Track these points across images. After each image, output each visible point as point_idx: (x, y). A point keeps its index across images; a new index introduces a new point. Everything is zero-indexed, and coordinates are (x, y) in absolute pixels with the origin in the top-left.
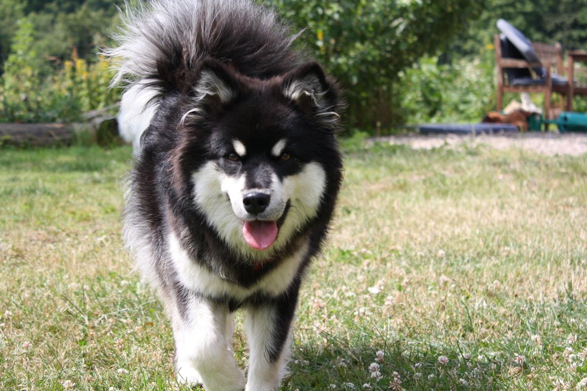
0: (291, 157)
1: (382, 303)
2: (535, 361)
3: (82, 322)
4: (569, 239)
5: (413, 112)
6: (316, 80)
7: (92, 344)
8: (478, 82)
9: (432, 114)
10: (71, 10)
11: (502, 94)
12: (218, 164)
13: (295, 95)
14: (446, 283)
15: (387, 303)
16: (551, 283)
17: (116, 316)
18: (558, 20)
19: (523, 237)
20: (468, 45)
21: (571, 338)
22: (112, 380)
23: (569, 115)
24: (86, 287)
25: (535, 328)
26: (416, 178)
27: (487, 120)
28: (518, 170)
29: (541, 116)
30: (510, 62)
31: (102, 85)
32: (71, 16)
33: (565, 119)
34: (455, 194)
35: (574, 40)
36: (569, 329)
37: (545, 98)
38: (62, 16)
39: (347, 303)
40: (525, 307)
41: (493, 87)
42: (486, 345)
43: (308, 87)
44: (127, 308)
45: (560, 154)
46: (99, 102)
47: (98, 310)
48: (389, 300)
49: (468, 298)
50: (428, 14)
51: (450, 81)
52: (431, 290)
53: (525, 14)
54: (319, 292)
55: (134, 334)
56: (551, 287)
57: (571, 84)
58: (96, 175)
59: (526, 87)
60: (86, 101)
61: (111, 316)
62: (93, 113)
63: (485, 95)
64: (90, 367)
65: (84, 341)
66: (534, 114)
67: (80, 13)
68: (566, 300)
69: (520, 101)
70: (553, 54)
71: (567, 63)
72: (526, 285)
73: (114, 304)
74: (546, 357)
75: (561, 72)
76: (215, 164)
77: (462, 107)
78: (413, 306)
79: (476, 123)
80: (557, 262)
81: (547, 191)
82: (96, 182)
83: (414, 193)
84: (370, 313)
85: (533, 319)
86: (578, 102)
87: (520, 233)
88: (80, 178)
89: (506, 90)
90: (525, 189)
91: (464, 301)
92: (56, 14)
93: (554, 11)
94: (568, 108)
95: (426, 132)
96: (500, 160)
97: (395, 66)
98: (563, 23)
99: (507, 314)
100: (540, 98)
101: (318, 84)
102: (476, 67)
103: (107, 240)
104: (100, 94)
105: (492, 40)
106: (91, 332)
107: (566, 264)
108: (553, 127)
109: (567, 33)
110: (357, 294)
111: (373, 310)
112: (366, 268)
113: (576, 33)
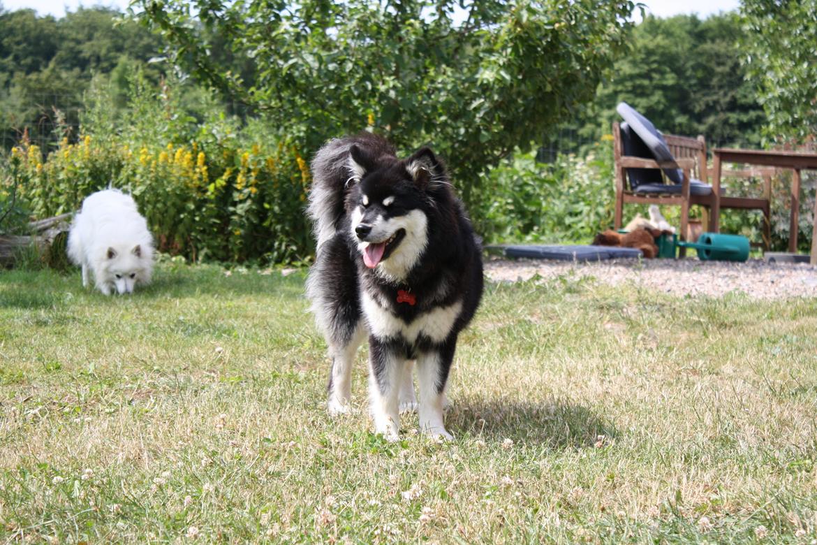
1: (416, 517)
4: (688, 425)
5: (499, 228)
8: (591, 186)
9: (527, 230)
10: (34, 68)
11: (622, 204)
13: (415, 170)
14: (509, 487)
15: (422, 517)
16: (654, 491)
17: (38, 531)
18: (710, 99)
19: (626, 419)
20: (586, 131)
23: (712, 236)
26: (490, 326)
27: (602, 240)
28: (633, 318)
29: (675, 236)
30: (633, 161)
31: (63, 180)
32: (33, 76)
33: (708, 241)
34: (542, 349)
35: (731, 125)
37: (682, 210)
38: (19, 75)
39: (367, 516)
40: (612, 527)
41: (611, 192)
43: (423, 164)
44: (55, 519)
45: (694, 293)
46: (58, 205)
47: (13, 522)
48: (426, 513)
49: (536, 510)
50: (519, 94)
51: (552, 183)
52: (488, 497)
53: (664, 88)
54: (330, 500)
56: (653, 497)
57: (716, 192)
58: (42, 313)
59: (655, 195)
60: (39, 203)
61: (31, 530)
62: (48, 222)
63: (601, 204)
66: (666, 233)
67: (46, 73)
68: (670, 518)
69: (646, 216)
70: (693, 150)
71: (712, 164)
72: (619, 493)
73: (38, 513)
75: (703, 176)
77: (568, 220)
78: (457, 521)
79: (586, 245)
80: (667, 461)
81: (670, 349)
82: (41, 323)
83: (487, 348)
84: (399, 532)
86: (728, 217)
87: (622, 413)
88: (20, 316)
89: (627, 198)
90: (640, 345)
91: (530, 516)
92: (12, 73)
93: (704, 85)
94: (712, 228)
95: (515, 256)
96: (610, 301)
97: (474, 163)
98: (716, 102)
99: (586, 538)
100: (674, 211)
101: (430, 161)
102: (590, 165)
103: (43, 413)
104: (59, 194)
107: (678, 464)
108: (691, 252)
109: (722, 116)
110: (383, 503)
111: (402, 527)
112: (402, 461)
113: (734, 117)
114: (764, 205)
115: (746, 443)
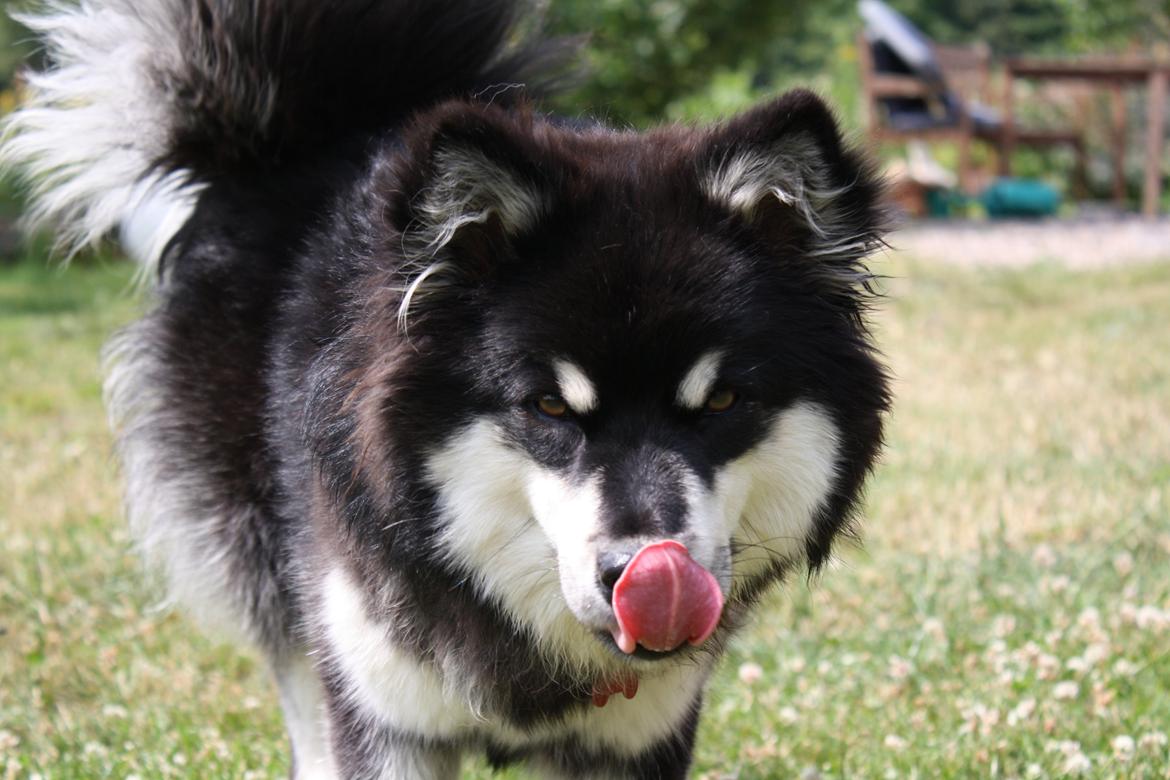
0: (737, 398)
2: (933, 672)
3: (34, 616)
6: (813, 152)
7: (54, 661)
12: (507, 427)
13: (744, 197)
21: (1002, 625)
22: (93, 730)
24: (44, 546)
25: (932, 608)
36: (997, 606)
40: (913, 567)
42: (835, 643)
43: (785, 175)
44: (124, 587)
55: (139, 638)
58: (67, 322)
64: (50, 706)
65: (39, 654)
68: (994, 551)
71: (998, 83)
72: (916, 525)
74: (954, 663)
75: (988, 99)
76: (498, 429)
80: (978, 476)
82: (65, 336)
85: (928, 589)
88: (34, 329)
94: (1004, 171)
99: (880, 582)
101: (819, 163)
105: (853, 39)
106: (52, 637)
107: (995, 480)
108: (976, 212)
114: (1076, 142)
115: (1086, 449)
